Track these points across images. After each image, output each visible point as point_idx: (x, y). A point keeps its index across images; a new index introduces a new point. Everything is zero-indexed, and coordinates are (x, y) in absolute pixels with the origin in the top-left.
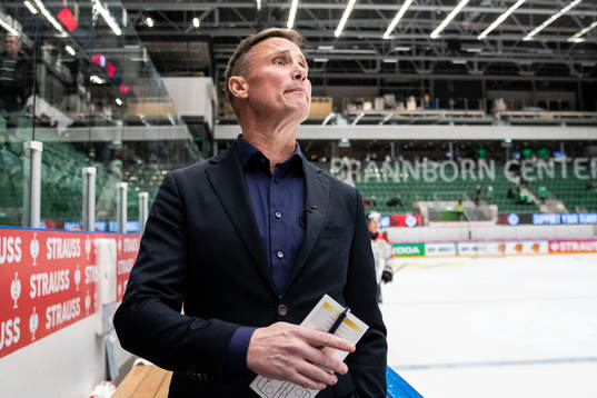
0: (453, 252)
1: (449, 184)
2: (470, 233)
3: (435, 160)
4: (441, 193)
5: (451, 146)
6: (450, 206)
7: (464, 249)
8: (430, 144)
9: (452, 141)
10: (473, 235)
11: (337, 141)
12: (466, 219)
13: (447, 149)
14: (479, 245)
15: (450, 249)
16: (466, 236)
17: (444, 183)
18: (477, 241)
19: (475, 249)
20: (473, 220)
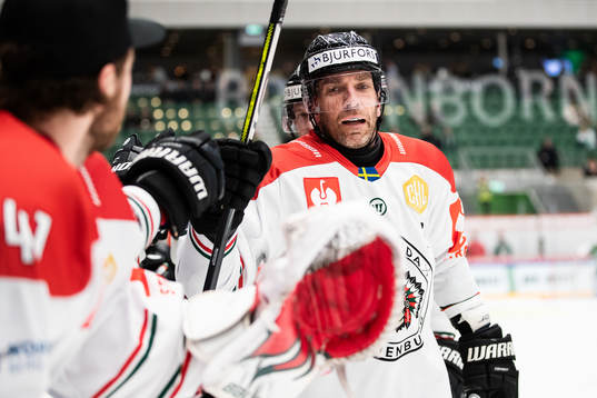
0: (503, 287)
1: (496, 130)
2: (541, 244)
3: (466, 75)
4: (478, 151)
5: (502, 41)
6: (499, 182)
7: (527, 280)
8: (456, 38)
9: (506, 31)
10: (549, 248)
11: (236, 32)
12: (532, 211)
13: (494, 51)
14: (561, 269)
15: (495, 281)
16: (532, 249)
17: (485, 129)
18: (554, 261)
19: (552, 279)
20: (548, 212)
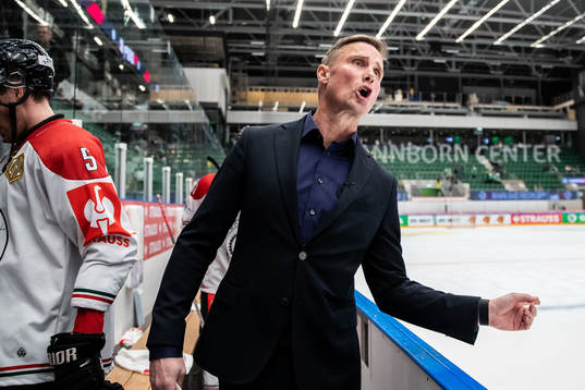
0: (432, 223)
1: (429, 165)
2: (446, 207)
3: (418, 144)
4: (423, 173)
5: (431, 132)
6: (430, 184)
7: (441, 221)
8: (414, 131)
9: (433, 128)
10: (449, 210)
12: (443, 195)
13: (428, 136)
14: (454, 217)
15: (429, 221)
16: (443, 209)
17: (425, 164)
18: (452, 214)
19: (450, 220)
20: (448, 196)
